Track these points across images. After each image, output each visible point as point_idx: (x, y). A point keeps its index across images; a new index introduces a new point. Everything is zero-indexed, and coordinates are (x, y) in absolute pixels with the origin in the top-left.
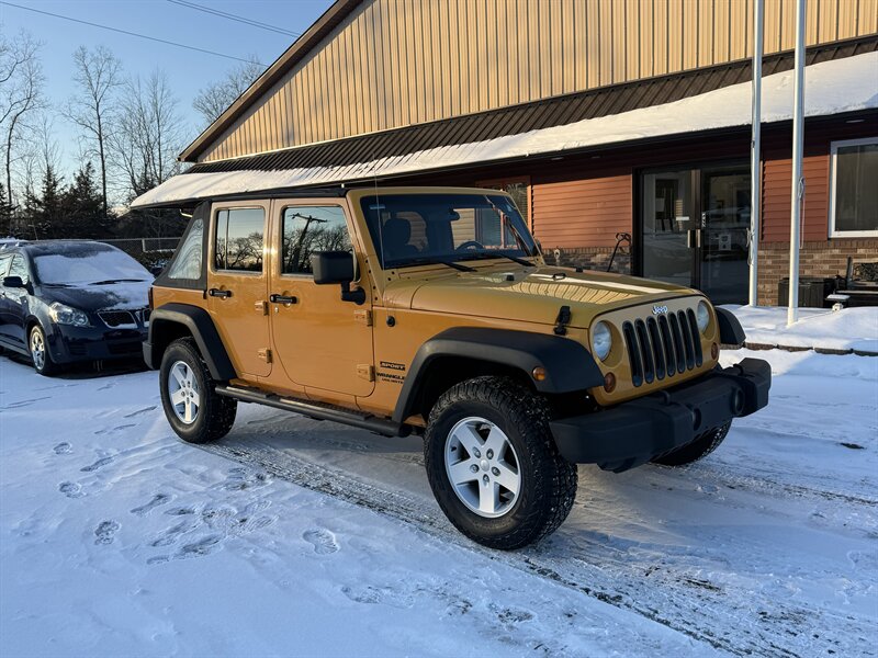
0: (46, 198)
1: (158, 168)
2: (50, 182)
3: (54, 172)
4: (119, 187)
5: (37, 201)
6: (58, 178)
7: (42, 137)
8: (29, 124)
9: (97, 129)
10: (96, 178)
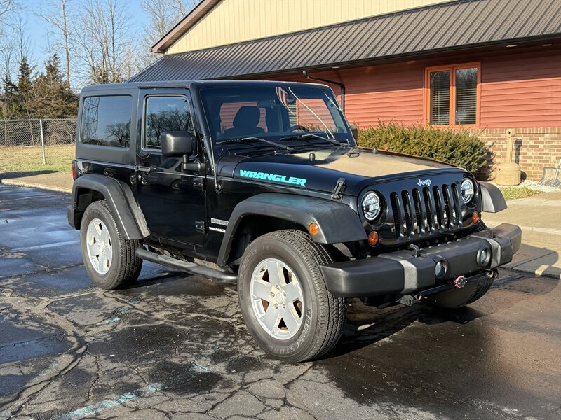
0: (21, 84)
1: (112, 60)
2: (24, 69)
3: (28, 62)
4: (82, 75)
5: (14, 86)
6: (30, 67)
7: (17, 32)
8: (10, 22)
9: (62, 25)
10: (62, 67)
